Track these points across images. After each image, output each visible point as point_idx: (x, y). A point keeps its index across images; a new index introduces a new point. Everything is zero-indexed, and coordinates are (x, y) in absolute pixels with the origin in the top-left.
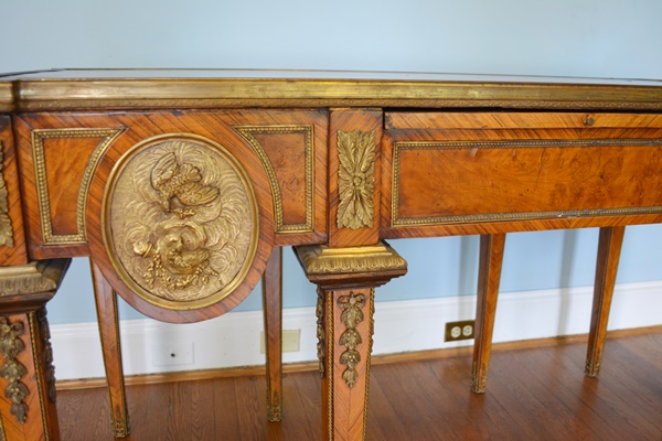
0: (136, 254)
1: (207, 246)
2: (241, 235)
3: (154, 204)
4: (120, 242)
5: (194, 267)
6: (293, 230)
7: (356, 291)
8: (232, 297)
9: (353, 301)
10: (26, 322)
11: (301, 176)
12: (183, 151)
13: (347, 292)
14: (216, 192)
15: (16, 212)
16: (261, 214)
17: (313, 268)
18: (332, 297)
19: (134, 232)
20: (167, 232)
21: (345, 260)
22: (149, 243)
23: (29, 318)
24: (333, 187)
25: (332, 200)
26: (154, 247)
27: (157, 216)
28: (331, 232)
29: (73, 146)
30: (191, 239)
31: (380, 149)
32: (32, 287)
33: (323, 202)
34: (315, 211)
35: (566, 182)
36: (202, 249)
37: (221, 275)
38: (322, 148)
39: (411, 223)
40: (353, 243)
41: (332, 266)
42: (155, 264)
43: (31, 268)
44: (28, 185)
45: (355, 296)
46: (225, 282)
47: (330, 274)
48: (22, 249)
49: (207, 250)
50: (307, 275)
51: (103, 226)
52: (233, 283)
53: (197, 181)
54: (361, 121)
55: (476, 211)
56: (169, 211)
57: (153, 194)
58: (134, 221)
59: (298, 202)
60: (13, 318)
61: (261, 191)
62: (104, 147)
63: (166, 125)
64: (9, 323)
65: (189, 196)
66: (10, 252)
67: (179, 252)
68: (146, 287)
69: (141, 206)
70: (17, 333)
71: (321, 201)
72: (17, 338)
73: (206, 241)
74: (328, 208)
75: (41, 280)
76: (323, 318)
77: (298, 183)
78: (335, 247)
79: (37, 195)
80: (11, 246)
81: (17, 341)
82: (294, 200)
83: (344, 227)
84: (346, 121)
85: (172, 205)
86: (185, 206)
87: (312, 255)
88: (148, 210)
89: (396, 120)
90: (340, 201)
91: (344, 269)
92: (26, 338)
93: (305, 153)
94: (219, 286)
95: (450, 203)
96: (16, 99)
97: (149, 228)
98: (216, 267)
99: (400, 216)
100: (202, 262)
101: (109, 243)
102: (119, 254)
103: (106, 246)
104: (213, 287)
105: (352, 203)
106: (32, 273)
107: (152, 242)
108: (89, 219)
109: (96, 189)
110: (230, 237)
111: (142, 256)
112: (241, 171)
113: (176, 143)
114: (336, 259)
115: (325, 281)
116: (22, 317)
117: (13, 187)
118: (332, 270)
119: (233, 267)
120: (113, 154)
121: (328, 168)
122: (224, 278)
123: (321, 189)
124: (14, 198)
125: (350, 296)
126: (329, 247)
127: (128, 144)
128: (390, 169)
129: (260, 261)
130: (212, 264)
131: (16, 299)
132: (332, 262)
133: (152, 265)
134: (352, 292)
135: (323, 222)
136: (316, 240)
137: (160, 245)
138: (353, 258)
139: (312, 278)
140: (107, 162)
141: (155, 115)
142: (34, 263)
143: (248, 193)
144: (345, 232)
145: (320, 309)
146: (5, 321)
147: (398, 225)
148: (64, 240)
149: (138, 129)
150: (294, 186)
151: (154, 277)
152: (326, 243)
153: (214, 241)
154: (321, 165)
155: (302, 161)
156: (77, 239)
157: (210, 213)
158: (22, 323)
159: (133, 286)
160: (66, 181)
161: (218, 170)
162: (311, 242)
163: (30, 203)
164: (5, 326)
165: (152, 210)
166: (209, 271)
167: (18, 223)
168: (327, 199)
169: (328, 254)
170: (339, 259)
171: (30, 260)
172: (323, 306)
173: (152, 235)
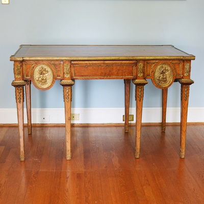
0: (37, 80)
2: (51, 78)
3: (39, 73)
4: (34, 78)
6: (58, 77)
7: (68, 87)
10: (22, 88)
12: (43, 66)
13: (66, 87)
14: (48, 72)
15: (22, 73)
16: (54, 75)
17: (61, 83)
20: (41, 77)
24: (64, 71)
25: (64, 73)
27: (40, 75)
28: (64, 78)
29: (29, 65)
30: (44, 78)
31: (71, 66)
34: (62, 75)
35: (103, 72)
38: (62, 66)
39: (76, 77)
40: (67, 80)
41: (63, 83)
43: (23, 81)
49: (46, 80)
51: (32, 76)
52: (50, 85)
53: (45, 70)
54: (67, 63)
55: (87, 76)
58: (37, 76)
59: (59, 74)
61: (54, 72)
62: (33, 65)
63: (41, 63)
64: (20, 88)
65: (44, 72)
66: (21, 79)
67: (42, 80)
68: (38, 85)
79: (24, 71)
81: (20, 91)
83: (66, 77)
84: (65, 62)
85: (41, 73)
86: (43, 74)
89: (72, 62)
91: (65, 83)
92: (22, 91)
93: (60, 67)
95: (83, 74)
96: (23, 59)
99: (75, 76)
100: (45, 82)
105: (67, 74)
107: (39, 78)
109: (32, 71)
117: (22, 70)
123: (62, 72)
126: (63, 80)
127: (36, 65)
128: (73, 70)
129: (54, 82)
130: (47, 82)
131: (21, 85)
133: (39, 81)
140: (33, 67)
141: (40, 61)
147: (74, 77)
148: (27, 78)
149: (37, 63)
154: (62, 68)
156: (29, 78)
157: (47, 75)
159: (36, 84)
160: (28, 70)
161: (48, 69)
167: (22, 75)
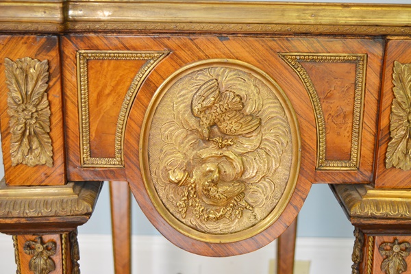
0: (171, 182)
1: (244, 178)
2: (280, 169)
3: (193, 131)
5: (229, 199)
7: (400, 238)
8: (265, 233)
9: (396, 249)
10: (58, 243)
11: (348, 109)
12: (227, 78)
13: (391, 238)
14: (257, 121)
15: (57, 132)
17: (356, 210)
18: (374, 242)
19: (170, 159)
20: (203, 161)
21: (392, 204)
22: (185, 171)
23: (61, 239)
24: (384, 122)
26: (190, 175)
27: (195, 143)
28: (377, 171)
29: (116, 68)
30: (228, 170)
32: (69, 209)
33: (371, 138)
36: (238, 181)
37: (256, 209)
38: (374, 79)
40: (402, 186)
41: (378, 210)
42: (189, 193)
43: (68, 190)
44: (70, 106)
45: (400, 244)
46: (259, 217)
47: (375, 218)
48: (60, 170)
49: (243, 182)
50: (349, 217)
51: (141, 151)
52: (268, 219)
53: (239, 109)
56: (208, 140)
57: (193, 122)
58: (172, 148)
60: (47, 238)
61: (304, 123)
62: (147, 70)
63: (211, 50)
64: (42, 243)
66: (48, 171)
67: (215, 183)
68: (178, 216)
69: (180, 133)
70: (50, 253)
71: (369, 137)
72: (49, 257)
73: (243, 173)
74: (377, 145)
75: (77, 202)
76: (360, 263)
77: (345, 117)
78: (381, 188)
80: (51, 166)
81: (49, 261)
82: (339, 134)
83: (393, 167)
84: (403, 52)
86: (224, 134)
87: (355, 195)
88: (186, 137)
90: (390, 139)
91: (392, 214)
92: (57, 258)
93: (355, 84)
94: (253, 221)
96: (65, 19)
97: (185, 156)
98: (250, 201)
100: (238, 195)
101: (145, 169)
102: (155, 181)
103: (143, 172)
104: (246, 220)
105: (404, 141)
106: (69, 195)
107: (188, 171)
108: (127, 143)
109: (136, 113)
110: (269, 170)
111: (177, 184)
112: (285, 102)
113: (219, 69)
114: (382, 202)
115: (369, 225)
116: (56, 237)
117: (57, 107)
118: (378, 214)
119: (269, 202)
120: (155, 78)
121: (379, 102)
122: (259, 213)
123: (370, 124)
124: (57, 119)
125: (393, 243)
126: (374, 188)
127: (171, 69)
129: (298, 198)
130: (247, 197)
131: (52, 220)
132: (377, 205)
133: (186, 194)
134: (395, 239)
135: (370, 160)
136: (360, 178)
137: (196, 175)
138: (401, 202)
139: (356, 221)
140: (149, 86)
141: (200, 40)
142: (71, 184)
143: (291, 125)
144: (394, 172)
145: (358, 253)
146: (39, 241)
148: (101, 163)
149: (182, 54)
150: (340, 120)
151: (187, 206)
152: (372, 183)
153: (250, 173)
154: (372, 99)
155: (352, 93)
156: (114, 163)
157: (247, 145)
158: (55, 243)
159: (166, 215)
160: (108, 103)
162: (354, 181)
163: (71, 124)
164: (39, 245)
165: (190, 137)
166: (244, 204)
167: (59, 143)
168: (376, 136)
169: (373, 196)
170: (386, 202)
171: (67, 181)
172: (362, 250)
173: (188, 164)
